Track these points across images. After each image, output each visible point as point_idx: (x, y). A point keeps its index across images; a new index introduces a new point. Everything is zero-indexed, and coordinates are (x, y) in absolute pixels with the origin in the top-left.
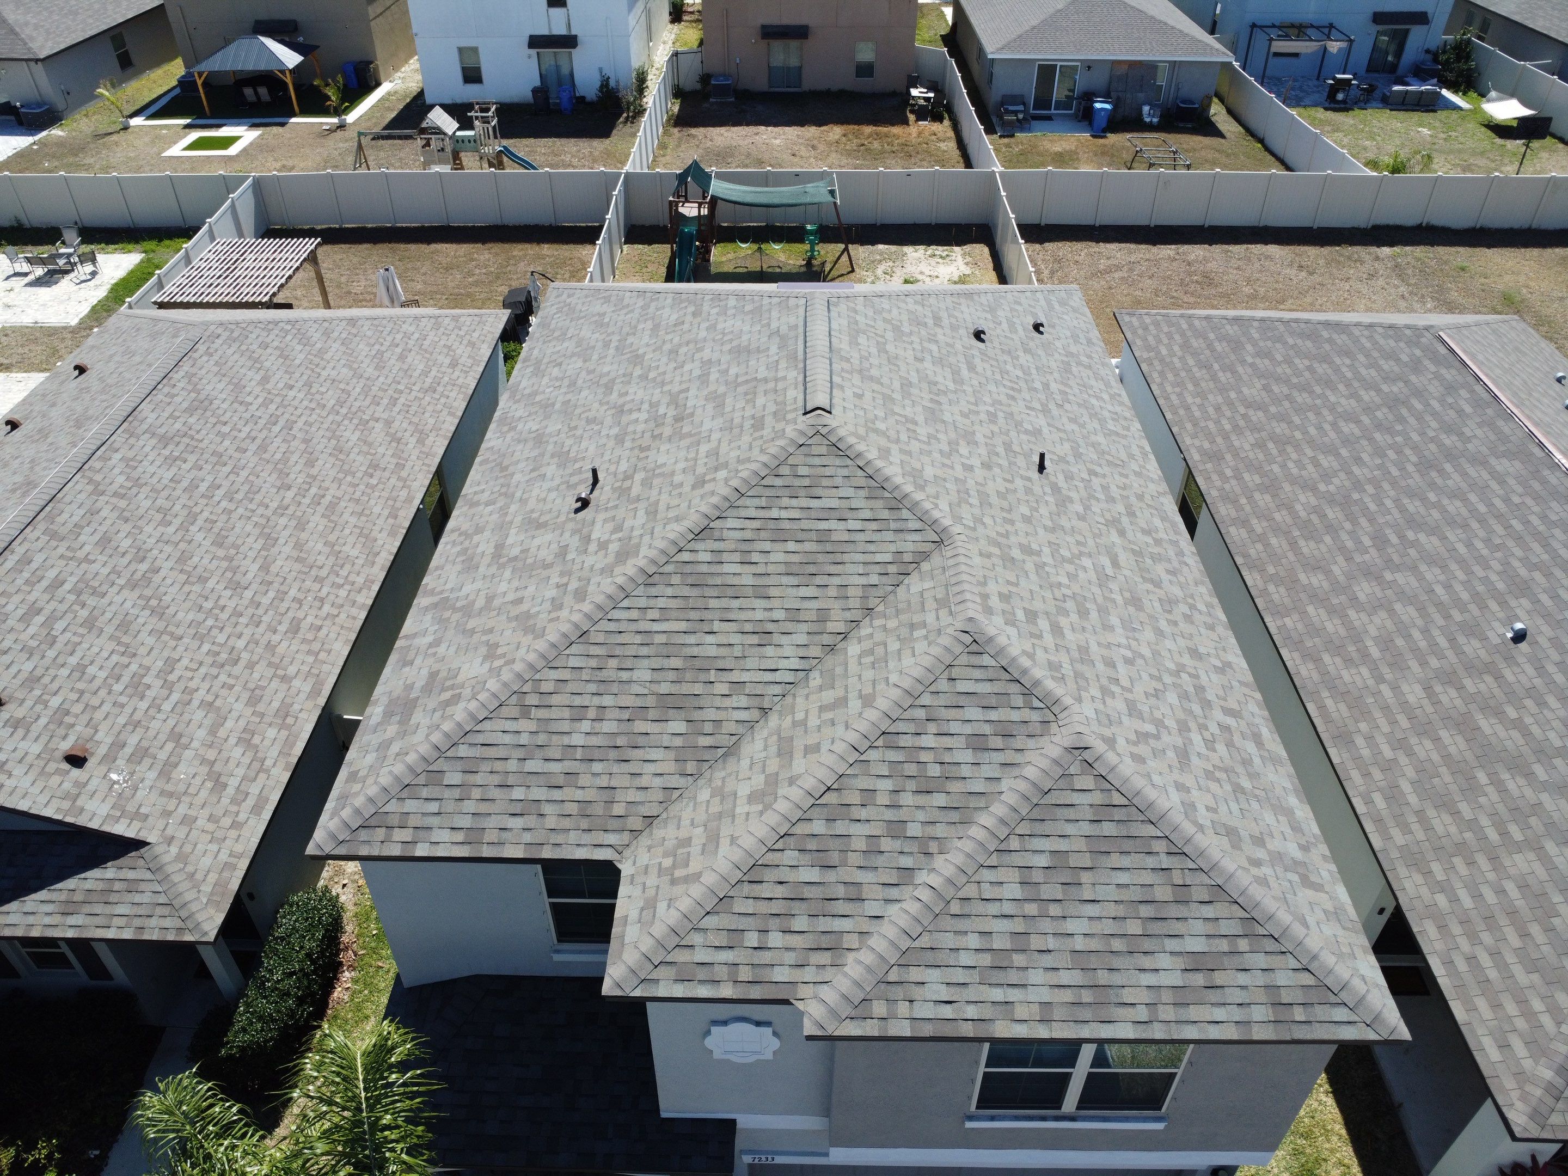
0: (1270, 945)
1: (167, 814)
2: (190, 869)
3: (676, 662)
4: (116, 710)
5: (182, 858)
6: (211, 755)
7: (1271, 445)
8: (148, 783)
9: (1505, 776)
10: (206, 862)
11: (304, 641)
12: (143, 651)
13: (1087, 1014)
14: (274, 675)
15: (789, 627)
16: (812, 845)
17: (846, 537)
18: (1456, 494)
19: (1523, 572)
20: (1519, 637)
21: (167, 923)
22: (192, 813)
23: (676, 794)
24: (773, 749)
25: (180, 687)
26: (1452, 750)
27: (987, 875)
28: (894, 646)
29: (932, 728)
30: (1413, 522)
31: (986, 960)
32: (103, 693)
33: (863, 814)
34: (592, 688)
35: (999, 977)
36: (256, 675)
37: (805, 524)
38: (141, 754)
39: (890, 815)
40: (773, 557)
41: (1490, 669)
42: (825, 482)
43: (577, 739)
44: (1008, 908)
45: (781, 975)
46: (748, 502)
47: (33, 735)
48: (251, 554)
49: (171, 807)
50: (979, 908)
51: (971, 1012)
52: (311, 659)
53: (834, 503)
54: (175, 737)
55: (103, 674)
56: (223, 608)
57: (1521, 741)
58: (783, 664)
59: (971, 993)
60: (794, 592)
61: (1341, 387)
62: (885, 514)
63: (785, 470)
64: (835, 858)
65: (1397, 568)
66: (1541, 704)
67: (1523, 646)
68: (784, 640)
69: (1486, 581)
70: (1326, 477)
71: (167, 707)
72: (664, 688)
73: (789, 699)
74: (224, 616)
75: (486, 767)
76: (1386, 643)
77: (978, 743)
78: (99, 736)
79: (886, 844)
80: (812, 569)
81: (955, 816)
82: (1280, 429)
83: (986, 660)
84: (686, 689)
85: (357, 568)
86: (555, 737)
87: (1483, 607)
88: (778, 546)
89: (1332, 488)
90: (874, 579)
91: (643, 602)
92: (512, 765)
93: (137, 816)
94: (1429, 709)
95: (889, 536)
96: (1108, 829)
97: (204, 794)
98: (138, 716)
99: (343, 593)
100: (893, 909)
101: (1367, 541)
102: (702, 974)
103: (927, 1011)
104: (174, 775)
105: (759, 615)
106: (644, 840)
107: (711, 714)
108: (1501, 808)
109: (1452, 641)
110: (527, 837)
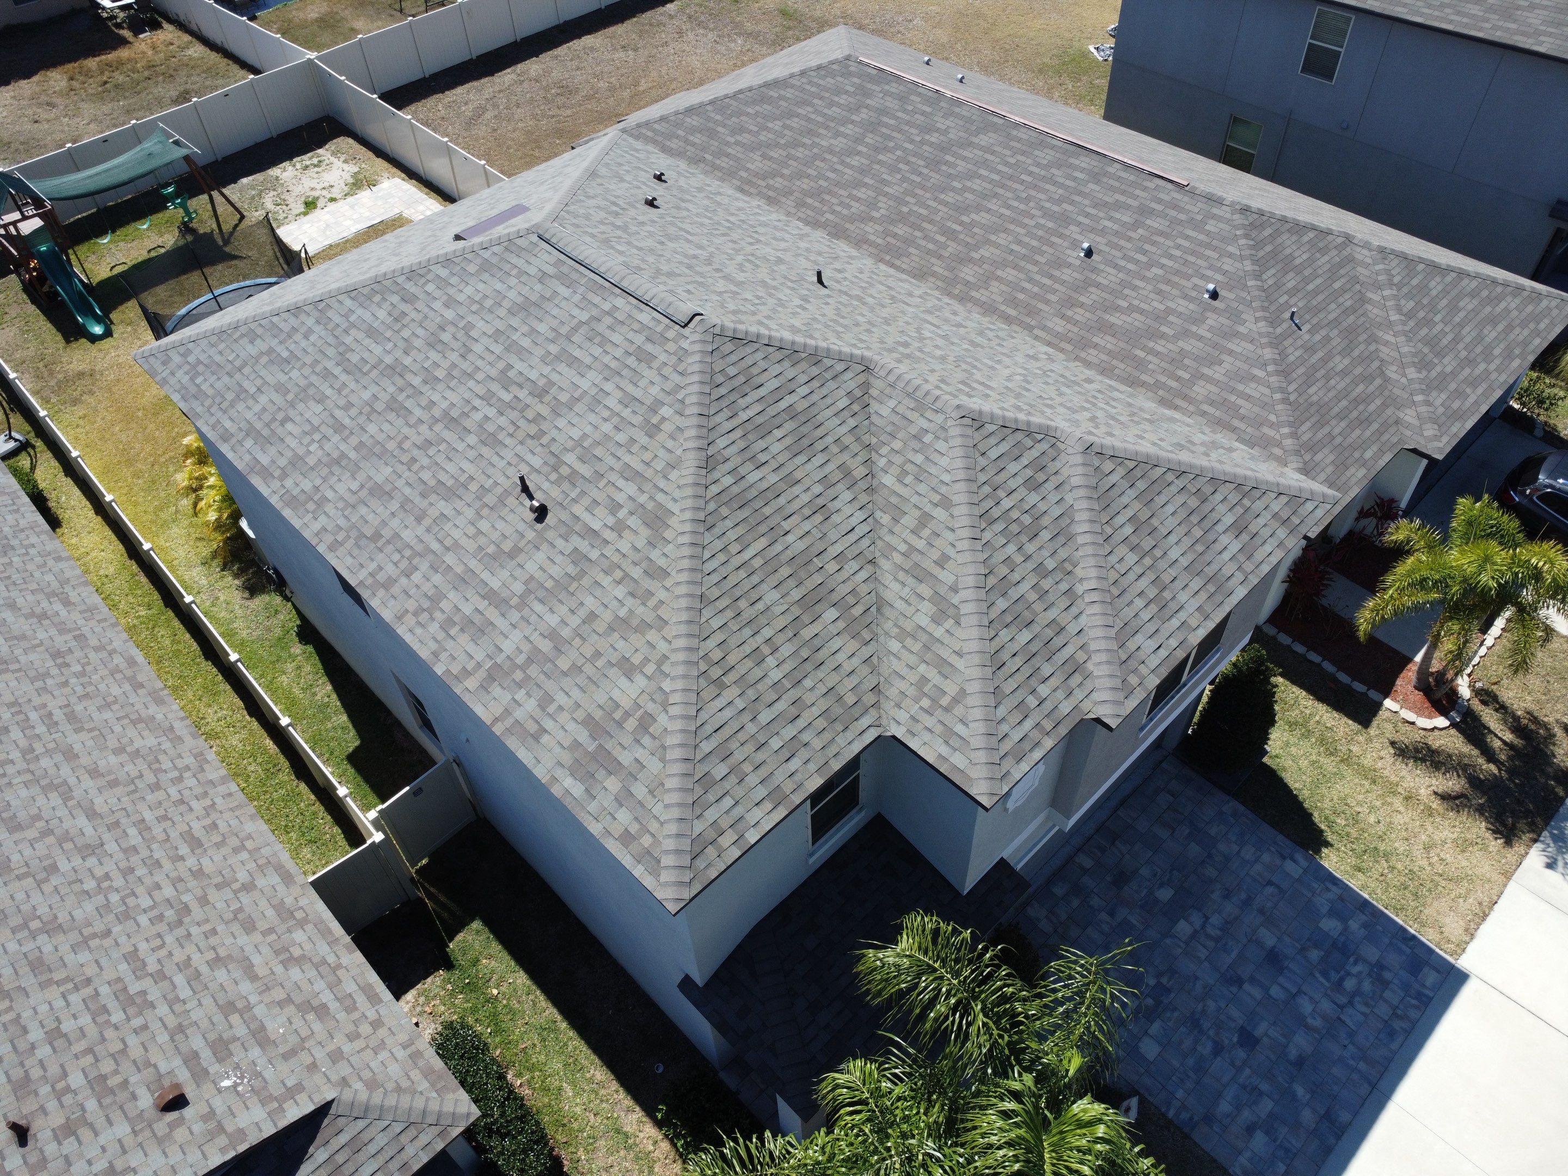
0: (1257, 493)
1: (313, 1067)
2: (390, 1086)
3: (785, 571)
4: (145, 1036)
5: (372, 1085)
6: (278, 994)
7: (809, 201)
8: (261, 1062)
9: (1151, 344)
10: (394, 1070)
11: (218, 845)
12: (90, 971)
13: (1218, 598)
14: (236, 892)
15: (831, 493)
16: (1009, 619)
17: (805, 404)
18: (971, 176)
19: (1056, 208)
20: (1089, 253)
21: (424, 1139)
22: (330, 1047)
23: (875, 659)
24: (910, 581)
25: (170, 969)
26: (1109, 346)
27: (1113, 559)
28: (919, 459)
29: (1001, 493)
30: (961, 209)
31: (1153, 608)
32: (110, 1034)
33: (1016, 576)
34: (747, 632)
35: (1167, 612)
36: (220, 905)
37: (772, 411)
38: (221, 1049)
39: (1030, 565)
40: (776, 448)
41: (1088, 283)
42: (755, 371)
43: (776, 675)
44: (1138, 570)
45: (1065, 708)
46: (718, 419)
47: (100, 1122)
48: (62, 812)
49: (309, 1060)
50: (1125, 582)
51: (1173, 643)
52: (244, 855)
53: (775, 383)
54: (228, 1008)
55: (85, 1020)
56: (107, 876)
57: (1142, 318)
58: (853, 521)
59: (1164, 633)
60: (809, 467)
61: (822, 131)
62: (815, 371)
63: (719, 379)
64: (1027, 615)
65: (976, 247)
66: (1134, 288)
67: (1094, 257)
68: (837, 504)
69: (1038, 226)
70: (873, 205)
71: (185, 993)
72: (796, 595)
73: (879, 543)
74: (119, 882)
75: (734, 745)
76: (1013, 302)
77: (1033, 485)
78: (163, 1067)
79: (1046, 584)
80: (806, 442)
81: (1061, 539)
82: (805, 184)
83: (990, 428)
84: (810, 584)
85: (172, 752)
86: (759, 686)
87: (1052, 245)
88: (769, 439)
89: (883, 211)
90: (852, 423)
91: (719, 545)
92: (751, 728)
93: (292, 1093)
94: (1076, 330)
95: (832, 385)
96: (1141, 485)
97: (317, 1027)
98: (172, 1021)
99: (191, 782)
100: (1083, 620)
101: (943, 239)
102: (1027, 746)
103: (1154, 661)
104: (273, 1037)
105: (805, 498)
106: (887, 706)
107: (843, 590)
108: (1163, 364)
109: (1051, 277)
110: (812, 767)
